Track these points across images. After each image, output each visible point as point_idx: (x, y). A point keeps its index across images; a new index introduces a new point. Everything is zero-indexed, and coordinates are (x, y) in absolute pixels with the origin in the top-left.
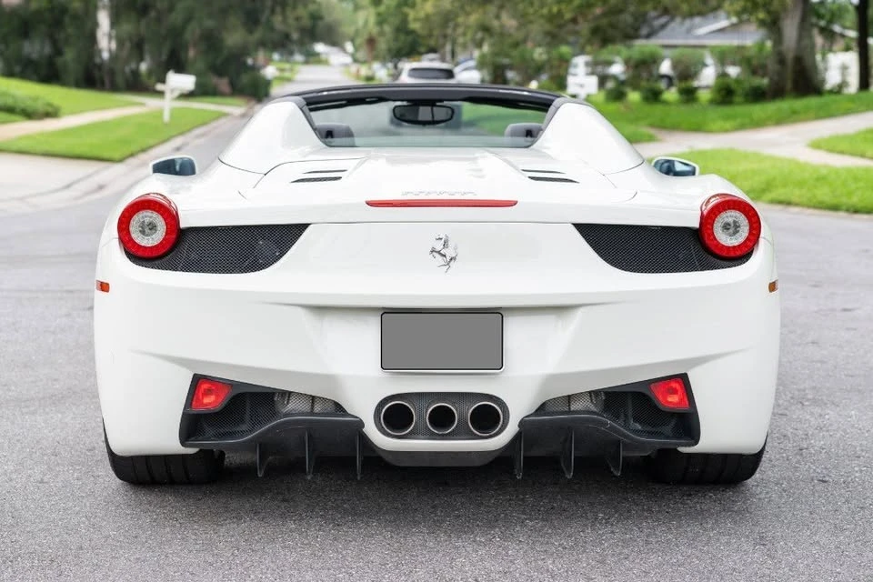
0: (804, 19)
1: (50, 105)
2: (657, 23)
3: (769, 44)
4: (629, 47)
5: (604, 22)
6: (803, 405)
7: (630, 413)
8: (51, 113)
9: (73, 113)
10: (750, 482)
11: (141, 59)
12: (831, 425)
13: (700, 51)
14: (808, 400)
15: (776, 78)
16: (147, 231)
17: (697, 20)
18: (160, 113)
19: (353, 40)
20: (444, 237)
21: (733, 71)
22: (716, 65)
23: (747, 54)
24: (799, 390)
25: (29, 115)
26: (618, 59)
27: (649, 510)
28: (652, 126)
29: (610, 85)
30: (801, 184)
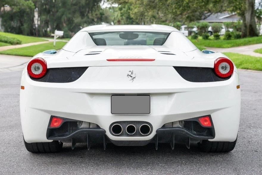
0: (252, 13)
1: (18, 40)
2: (207, 15)
3: (242, 21)
4: (198, 23)
5: (191, 14)
6: (250, 128)
7: (192, 128)
8: (18, 43)
9: (26, 43)
10: (232, 151)
11: (48, 27)
12: (259, 134)
13: (221, 24)
14: (252, 127)
15: (244, 31)
16: (37, 69)
17: (219, 14)
18: (53, 43)
19: (113, 22)
20: (132, 71)
21: (231, 30)
22: (225, 28)
23: (235, 25)
24: (249, 124)
25: (12, 43)
26: (195, 26)
27: (199, 160)
28: (205, 46)
29: (193, 34)
30: (251, 63)
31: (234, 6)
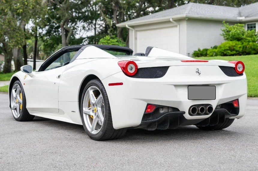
31: (15, 42)
